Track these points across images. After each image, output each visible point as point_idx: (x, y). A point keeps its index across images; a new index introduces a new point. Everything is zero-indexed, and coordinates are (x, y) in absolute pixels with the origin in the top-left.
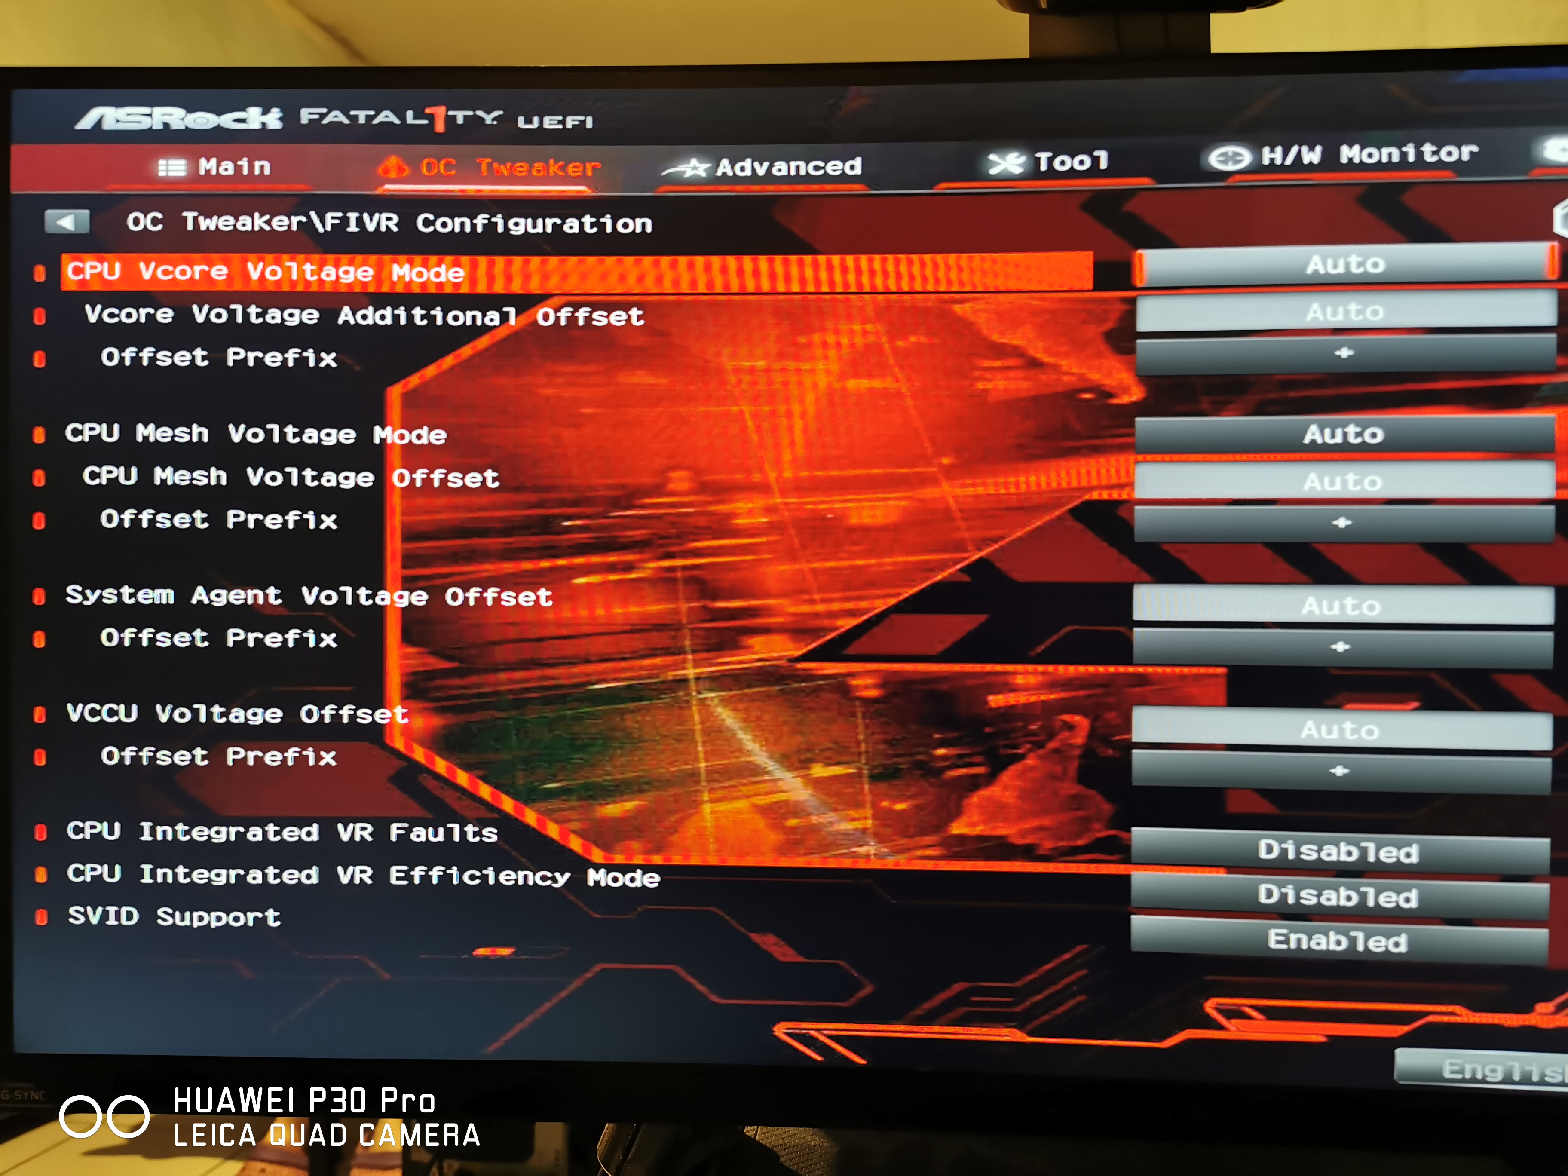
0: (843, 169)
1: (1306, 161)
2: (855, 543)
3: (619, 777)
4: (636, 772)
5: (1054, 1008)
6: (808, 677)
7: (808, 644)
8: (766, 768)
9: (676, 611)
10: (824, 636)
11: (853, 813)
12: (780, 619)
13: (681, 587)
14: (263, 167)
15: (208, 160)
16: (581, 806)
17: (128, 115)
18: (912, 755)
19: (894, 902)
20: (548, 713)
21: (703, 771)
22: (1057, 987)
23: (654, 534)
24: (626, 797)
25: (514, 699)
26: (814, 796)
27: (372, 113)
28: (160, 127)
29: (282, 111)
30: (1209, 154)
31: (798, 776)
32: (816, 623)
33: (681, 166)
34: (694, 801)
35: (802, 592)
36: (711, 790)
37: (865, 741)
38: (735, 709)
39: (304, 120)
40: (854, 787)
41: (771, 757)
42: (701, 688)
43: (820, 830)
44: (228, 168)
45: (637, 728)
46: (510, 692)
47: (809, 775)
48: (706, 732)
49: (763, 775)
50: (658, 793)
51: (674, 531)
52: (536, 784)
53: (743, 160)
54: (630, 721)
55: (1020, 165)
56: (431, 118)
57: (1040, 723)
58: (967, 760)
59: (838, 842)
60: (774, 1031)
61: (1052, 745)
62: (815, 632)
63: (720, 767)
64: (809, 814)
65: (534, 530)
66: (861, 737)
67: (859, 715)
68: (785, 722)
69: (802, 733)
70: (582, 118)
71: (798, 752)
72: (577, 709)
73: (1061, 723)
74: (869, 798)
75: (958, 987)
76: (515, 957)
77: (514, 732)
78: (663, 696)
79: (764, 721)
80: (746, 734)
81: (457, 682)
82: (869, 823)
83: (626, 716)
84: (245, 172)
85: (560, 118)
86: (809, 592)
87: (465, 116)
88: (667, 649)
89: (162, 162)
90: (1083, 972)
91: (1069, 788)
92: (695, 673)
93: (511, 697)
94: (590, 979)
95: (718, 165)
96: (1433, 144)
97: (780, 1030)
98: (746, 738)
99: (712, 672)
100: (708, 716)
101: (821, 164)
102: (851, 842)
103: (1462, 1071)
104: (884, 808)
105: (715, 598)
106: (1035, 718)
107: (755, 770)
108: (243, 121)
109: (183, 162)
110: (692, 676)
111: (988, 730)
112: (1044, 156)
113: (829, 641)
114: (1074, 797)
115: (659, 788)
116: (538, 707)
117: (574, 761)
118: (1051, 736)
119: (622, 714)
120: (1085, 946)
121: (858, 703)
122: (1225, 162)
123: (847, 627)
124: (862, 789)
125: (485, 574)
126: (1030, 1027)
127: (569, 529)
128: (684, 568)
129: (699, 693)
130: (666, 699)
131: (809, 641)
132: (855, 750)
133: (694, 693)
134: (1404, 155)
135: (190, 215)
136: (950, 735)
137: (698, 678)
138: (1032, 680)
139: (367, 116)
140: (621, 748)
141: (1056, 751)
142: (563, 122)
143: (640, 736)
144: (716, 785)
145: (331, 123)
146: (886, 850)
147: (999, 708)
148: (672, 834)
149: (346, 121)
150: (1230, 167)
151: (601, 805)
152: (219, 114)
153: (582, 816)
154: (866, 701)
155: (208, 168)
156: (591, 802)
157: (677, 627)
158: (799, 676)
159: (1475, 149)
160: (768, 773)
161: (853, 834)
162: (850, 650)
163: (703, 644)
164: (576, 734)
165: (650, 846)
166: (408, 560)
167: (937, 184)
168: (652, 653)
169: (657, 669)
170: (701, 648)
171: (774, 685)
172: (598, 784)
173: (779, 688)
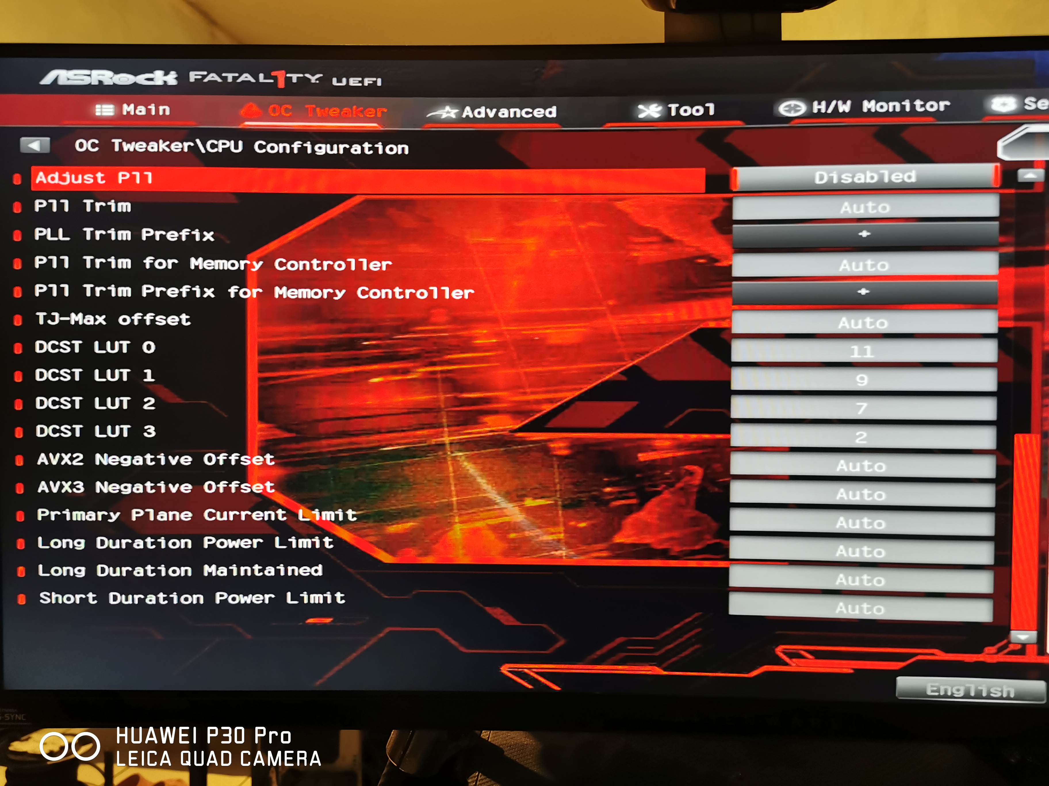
0: (544, 114)
1: (841, 110)
2: (553, 356)
3: (400, 507)
4: (411, 504)
5: (680, 653)
6: (522, 442)
7: (522, 421)
8: (495, 501)
9: (437, 400)
10: (532, 416)
11: (552, 530)
12: (506, 405)
13: (440, 384)
14: (165, 110)
15: (129, 105)
16: (376, 526)
17: (75, 75)
18: (589, 492)
19: (578, 586)
20: (354, 466)
21: (455, 503)
22: (683, 639)
23: (422, 350)
24: (405, 520)
25: (332, 457)
26: (525, 518)
27: (237, 75)
28: (97, 83)
29: (177, 73)
30: (779, 106)
31: (516, 506)
32: (528, 407)
34: (449, 523)
35: (519, 387)
36: (460, 515)
37: (560, 483)
38: (475, 463)
39: (192, 79)
40: (552, 513)
41: (499, 494)
42: (453, 450)
43: (530, 541)
44: (141, 111)
45: (411, 476)
46: (330, 452)
47: (523, 505)
48: (457, 478)
49: (494, 506)
50: (426, 517)
51: (435, 348)
53: (480, 108)
54: (407, 471)
55: (658, 112)
56: (275, 78)
57: (671, 471)
58: (624, 495)
59: (543, 548)
60: (501, 670)
62: (527, 413)
63: (467, 500)
64: (524, 530)
65: (345, 348)
68: (508, 471)
69: (519, 478)
70: (375, 79)
71: (517, 490)
72: (373, 463)
73: (685, 471)
74: (562, 520)
75: (619, 640)
76: (332, 624)
77: (332, 478)
78: (429, 455)
79: (494, 471)
80: (482, 479)
81: (295, 446)
82: (562, 536)
83: (405, 468)
84: (153, 113)
85: (360, 79)
86: (522, 387)
87: (298, 78)
88: (431, 424)
89: (98, 106)
90: (699, 630)
91: (691, 512)
92: (449, 440)
93: (330, 456)
94: (382, 638)
95: (463, 111)
96: (921, 100)
97: (505, 669)
98: (483, 482)
99: (460, 439)
100: (457, 467)
101: (530, 110)
102: (552, 548)
103: (938, 691)
104: (571, 526)
105: (462, 392)
106: (667, 468)
107: (489, 502)
108: (151, 79)
109: (112, 106)
110: (447, 442)
111: (638, 475)
112: (673, 106)
113: (536, 418)
114: (693, 519)
115: (426, 514)
116: (347, 462)
117: (371, 497)
118: (679, 479)
119: (402, 466)
120: (700, 613)
121: (555, 459)
122: (789, 111)
123: (548, 410)
124: (558, 514)
125: (312, 376)
126: (665, 665)
127: (367, 347)
128: (442, 372)
129: (452, 452)
130: (431, 457)
131: (523, 419)
132: (553, 489)
133: (449, 453)
134: (903, 107)
135: (117, 141)
136: (614, 479)
137: (451, 443)
138: (667, 443)
139: (233, 77)
140: (401, 488)
141: (682, 489)
142: (362, 82)
143: (414, 481)
144: (463, 512)
145: (209, 81)
146: (573, 553)
147: (645, 461)
148: (435, 544)
149: (219, 80)
151: (389, 525)
152: (135, 75)
153: (377, 533)
154: (560, 457)
155: (128, 110)
156: (382, 523)
157: (438, 410)
158: (517, 441)
159: (948, 103)
160: (497, 504)
161: (552, 543)
162: (550, 425)
163: (455, 421)
164: (372, 479)
165: (421, 551)
166: (263, 367)
167: (605, 124)
168: (422, 427)
169: (425, 438)
170: (453, 423)
171: (500, 447)
172: (386, 512)
173: (504, 449)
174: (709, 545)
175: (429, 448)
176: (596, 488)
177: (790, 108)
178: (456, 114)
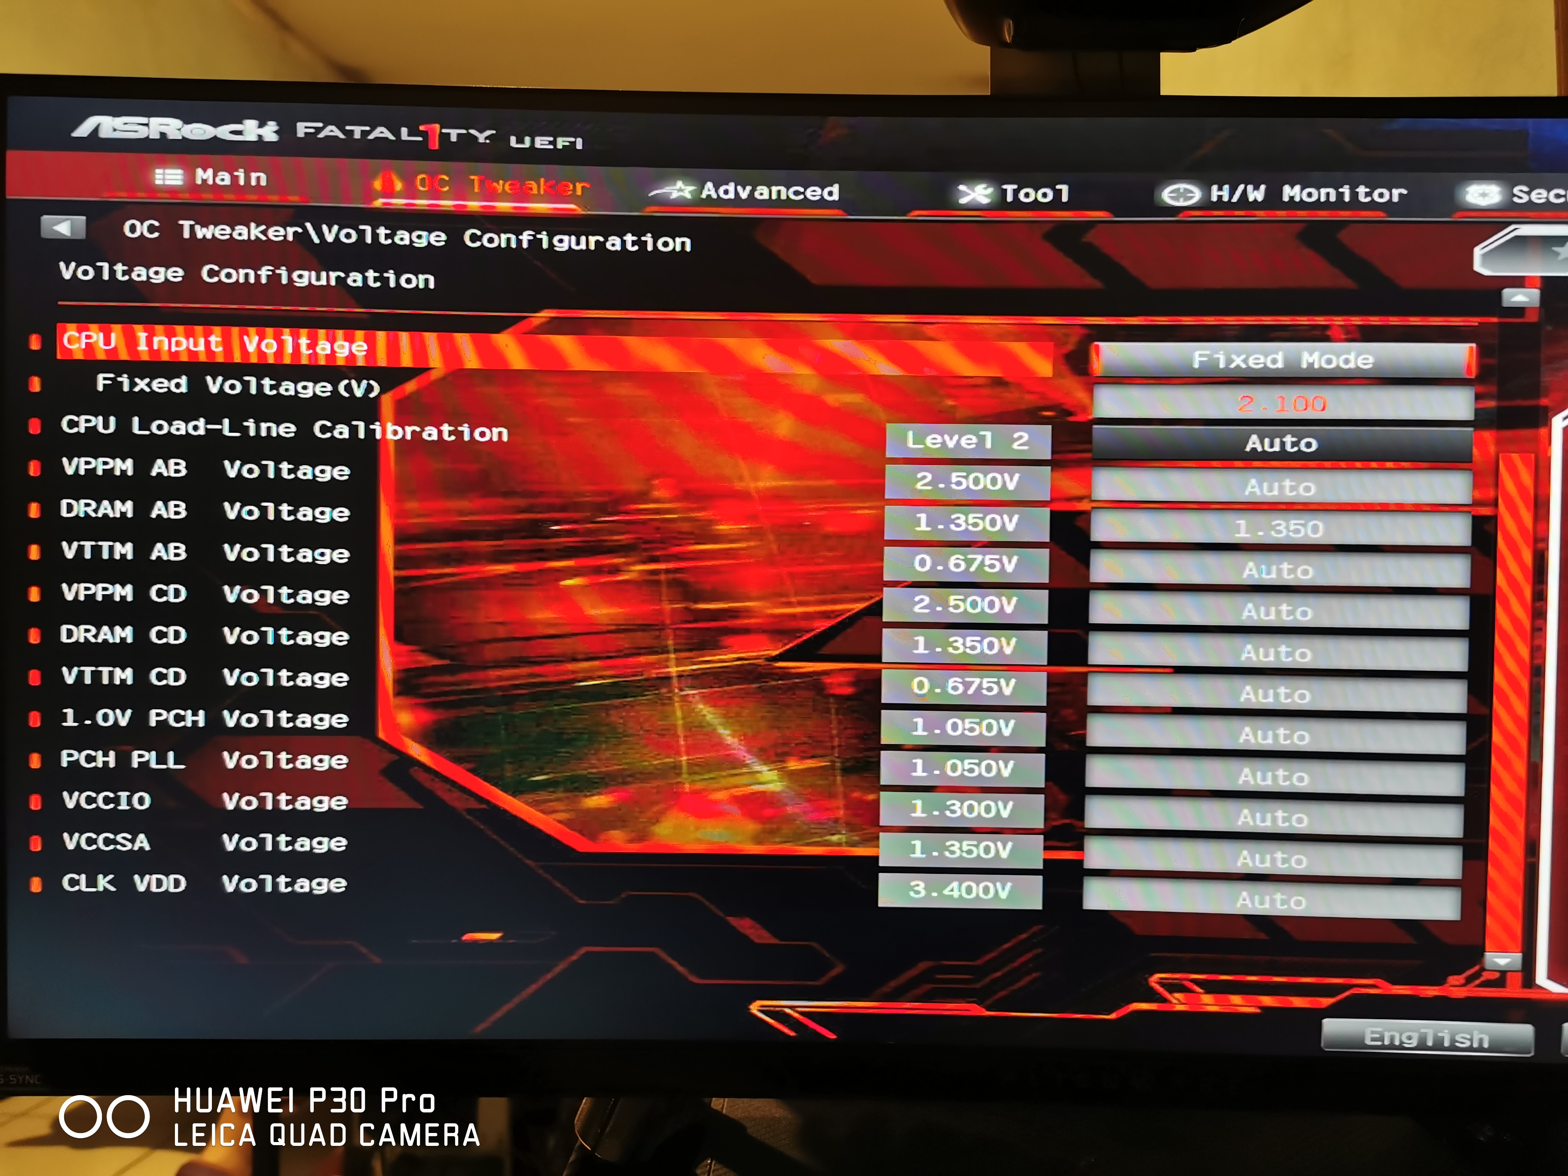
0: (821, 195)
1: (1251, 198)
2: (831, 549)
3: (604, 769)
4: (620, 765)
5: (1012, 984)
6: (785, 674)
7: (785, 644)
8: (744, 761)
9: (660, 612)
10: (800, 637)
11: (827, 804)
12: (758, 621)
13: (664, 590)
14: (259, 178)
15: (205, 171)
16: (568, 798)
17: (126, 124)
19: (863, 886)
20: (536, 708)
21: (684, 763)
22: (1016, 964)
23: (640, 538)
24: (611, 789)
25: (502, 695)
26: (788, 787)
27: (368, 128)
28: (158, 137)
29: (278, 125)
30: (1163, 190)
31: (775, 769)
32: (793, 624)
33: (667, 188)
34: (675, 792)
35: (781, 595)
36: (692, 782)
37: (839, 736)
38: (714, 706)
39: (300, 134)
40: (827, 779)
41: (749, 752)
42: (682, 685)
43: (794, 820)
44: (225, 179)
45: (621, 724)
46: (500, 688)
47: (785, 767)
48: (688, 727)
49: (741, 768)
50: (643, 785)
51: (659, 536)
52: (523, 776)
53: (727, 184)
54: (615, 717)
55: (986, 196)
56: (426, 135)
59: (812, 831)
60: (749, 1009)
62: (791, 633)
63: (703, 760)
64: (784, 805)
65: (523, 534)
66: (835, 732)
67: (833, 711)
68: (763, 718)
69: (779, 728)
70: (572, 139)
71: (776, 746)
72: (563, 705)
74: (841, 789)
75: (923, 966)
76: (501, 941)
77: (503, 727)
78: (646, 693)
79: (742, 717)
80: (725, 729)
81: (448, 678)
82: (841, 813)
83: (611, 712)
84: (242, 182)
85: (551, 139)
86: (787, 596)
87: (459, 135)
88: (651, 648)
89: (158, 171)
90: (1040, 950)
92: (677, 671)
93: (500, 693)
94: (574, 962)
95: (703, 188)
96: (1367, 186)
97: (756, 1008)
98: (727, 735)
99: (693, 670)
100: (689, 712)
101: (801, 189)
102: (825, 830)
103: (1382, 1039)
104: (855, 798)
105: (697, 601)
107: (734, 763)
108: (239, 133)
109: (180, 171)
110: (674, 674)
112: (1010, 188)
113: (805, 641)
115: (642, 781)
116: (526, 703)
117: (561, 754)
119: (607, 710)
120: (1041, 926)
121: (831, 700)
123: (822, 629)
124: (835, 781)
125: (476, 576)
126: (988, 1002)
127: (557, 534)
128: (667, 571)
129: (681, 690)
130: (650, 696)
131: (786, 641)
132: (829, 744)
133: (676, 691)
134: (1340, 195)
135: (186, 224)
137: (680, 676)
139: (362, 131)
140: (606, 742)
142: (553, 143)
143: (624, 731)
144: (697, 777)
145: (327, 137)
146: (856, 838)
148: (654, 824)
149: (342, 136)
150: (1181, 203)
151: (586, 796)
152: (215, 125)
153: (569, 807)
154: (840, 698)
155: (204, 177)
156: (577, 794)
157: (661, 627)
158: (777, 674)
159: (1404, 192)
160: (746, 766)
161: (826, 823)
162: (825, 650)
163: (686, 644)
164: (564, 729)
165: (633, 835)
166: (401, 561)
167: (910, 211)
168: (638, 651)
169: (642, 667)
170: (683, 647)
171: (752, 683)
172: (585, 776)
173: (758, 685)
175: (647, 684)
177: (1177, 194)
178: (690, 192)
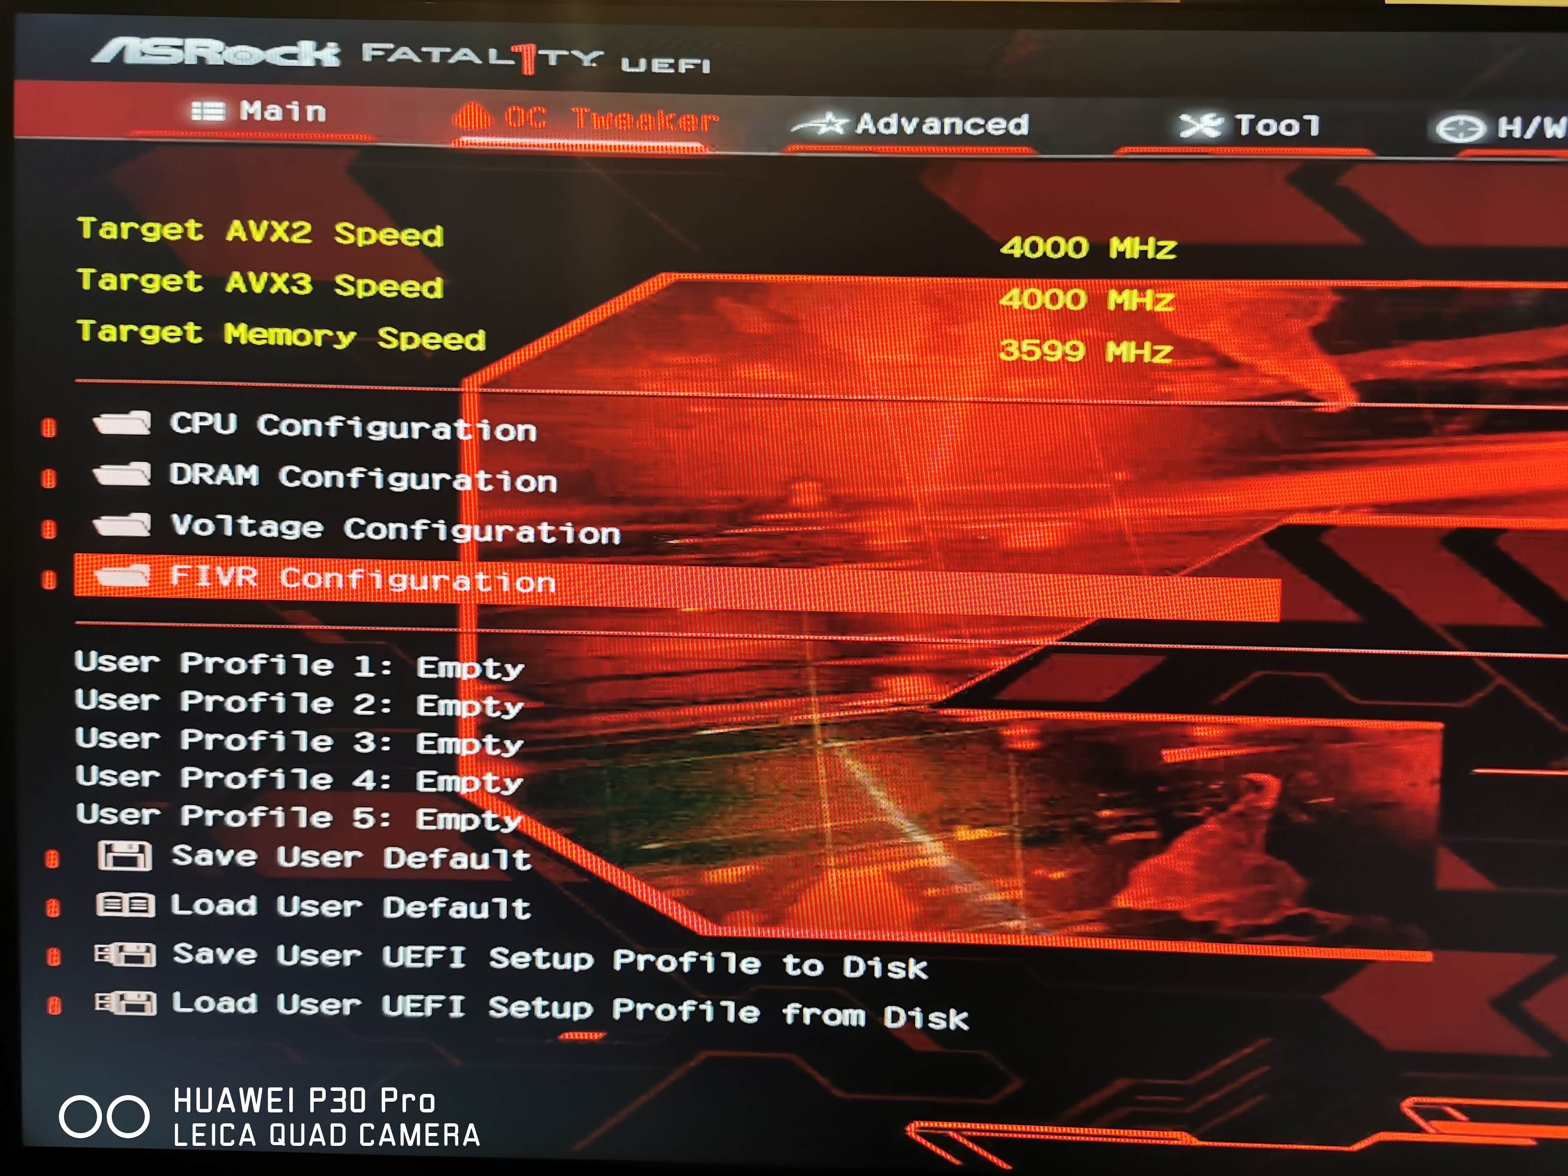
0: (1007, 129)
1: (1549, 134)
3: (730, 837)
4: (749, 831)
5: (1231, 1107)
6: (953, 725)
7: (952, 689)
8: (902, 829)
9: (800, 647)
10: (972, 678)
11: (1003, 883)
12: (921, 658)
13: (805, 619)
14: (316, 112)
15: (251, 103)
16: (687, 871)
18: (1072, 817)
19: (1048, 984)
20: (648, 761)
21: (828, 832)
22: (1235, 1085)
23: (777, 555)
24: (738, 861)
25: (608, 746)
26: (955, 861)
27: (448, 50)
30: (1438, 123)
31: (939, 840)
32: (966, 662)
34: (817, 867)
35: (948, 626)
36: (839, 854)
37: (1019, 800)
38: (866, 762)
39: (367, 57)
40: (1003, 853)
41: (908, 818)
42: (826, 736)
43: (964, 901)
44: (275, 113)
45: (752, 781)
46: (605, 737)
47: (952, 838)
48: (833, 787)
49: (898, 838)
50: (776, 856)
51: (799, 552)
52: (634, 844)
53: (888, 115)
54: (744, 773)
56: (519, 57)
57: (1222, 783)
58: (1134, 823)
59: (984, 915)
60: (905, 1131)
61: (1236, 808)
62: (963, 673)
63: (851, 827)
64: (952, 883)
65: (634, 549)
68: (926, 777)
69: (945, 790)
70: (697, 61)
71: (941, 811)
72: (683, 758)
73: (1246, 783)
74: (1021, 865)
75: (1122, 1083)
76: (606, 1042)
77: (608, 784)
78: (782, 745)
79: (900, 776)
80: (879, 790)
81: (542, 724)
82: (1021, 893)
83: (740, 767)
84: (296, 117)
85: (671, 61)
87: (559, 57)
88: (788, 689)
89: (195, 104)
90: (1266, 1068)
91: (1256, 858)
92: (821, 718)
93: (605, 743)
95: (858, 121)
97: (913, 1130)
98: (880, 797)
99: (840, 717)
100: (834, 767)
101: (981, 122)
102: (1000, 915)
104: (1038, 876)
106: (1215, 776)
107: (890, 832)
109: (221, 104)
110: (816, 722)
111: (1161, 789)
112: (1246, 118)
113: (979, 683)
115: (777, 851)
116: (637, 755)
117: (678, 818)
118: (1235, 797)
119: (735, 764)
120: (1269, 1039)
121: (1011, 756)
124: (1013, 856)
126: (1201, 1130)
127: (675, 549)
129: (825, 741)
130: (787, 748)
131: (956, 684)
132: (1006, 810)
133: (819, 742)
136: (1117, 795)
137: (823, 725)
138: (1217, 732)
139: (442, 54)
140: (733, 804)
141: (1241, 814)
142: (675, 66)
143: (755, 791)
144: (843, 849)
145: (398, 61)
146: (1039, 925)
147: (1175, 763)
148: (791, 904)
149: (416, 59)
151: (709, 869)
153: (686, 882)
154: (1021, 754)
155: (251, 112)
156: (697, 866)
157: (801, 664)
158: (943, 724)
160: (904, 835)
161: (1001, 906)
162: (1004, 695)
163: (832, 685)
164: (681, 786)
165: (765, 916)
167: (1118, 148)
168: (772, 694)
169: (777, 713)
170: (827, 689)
171: (914, 733)
172: (705, 845)
173: (919, 737)
174: (1289, 918)
175: (784, 733)
176: (1083, 810)
178: (842, 126)
